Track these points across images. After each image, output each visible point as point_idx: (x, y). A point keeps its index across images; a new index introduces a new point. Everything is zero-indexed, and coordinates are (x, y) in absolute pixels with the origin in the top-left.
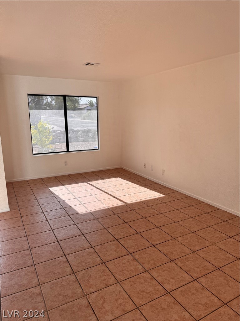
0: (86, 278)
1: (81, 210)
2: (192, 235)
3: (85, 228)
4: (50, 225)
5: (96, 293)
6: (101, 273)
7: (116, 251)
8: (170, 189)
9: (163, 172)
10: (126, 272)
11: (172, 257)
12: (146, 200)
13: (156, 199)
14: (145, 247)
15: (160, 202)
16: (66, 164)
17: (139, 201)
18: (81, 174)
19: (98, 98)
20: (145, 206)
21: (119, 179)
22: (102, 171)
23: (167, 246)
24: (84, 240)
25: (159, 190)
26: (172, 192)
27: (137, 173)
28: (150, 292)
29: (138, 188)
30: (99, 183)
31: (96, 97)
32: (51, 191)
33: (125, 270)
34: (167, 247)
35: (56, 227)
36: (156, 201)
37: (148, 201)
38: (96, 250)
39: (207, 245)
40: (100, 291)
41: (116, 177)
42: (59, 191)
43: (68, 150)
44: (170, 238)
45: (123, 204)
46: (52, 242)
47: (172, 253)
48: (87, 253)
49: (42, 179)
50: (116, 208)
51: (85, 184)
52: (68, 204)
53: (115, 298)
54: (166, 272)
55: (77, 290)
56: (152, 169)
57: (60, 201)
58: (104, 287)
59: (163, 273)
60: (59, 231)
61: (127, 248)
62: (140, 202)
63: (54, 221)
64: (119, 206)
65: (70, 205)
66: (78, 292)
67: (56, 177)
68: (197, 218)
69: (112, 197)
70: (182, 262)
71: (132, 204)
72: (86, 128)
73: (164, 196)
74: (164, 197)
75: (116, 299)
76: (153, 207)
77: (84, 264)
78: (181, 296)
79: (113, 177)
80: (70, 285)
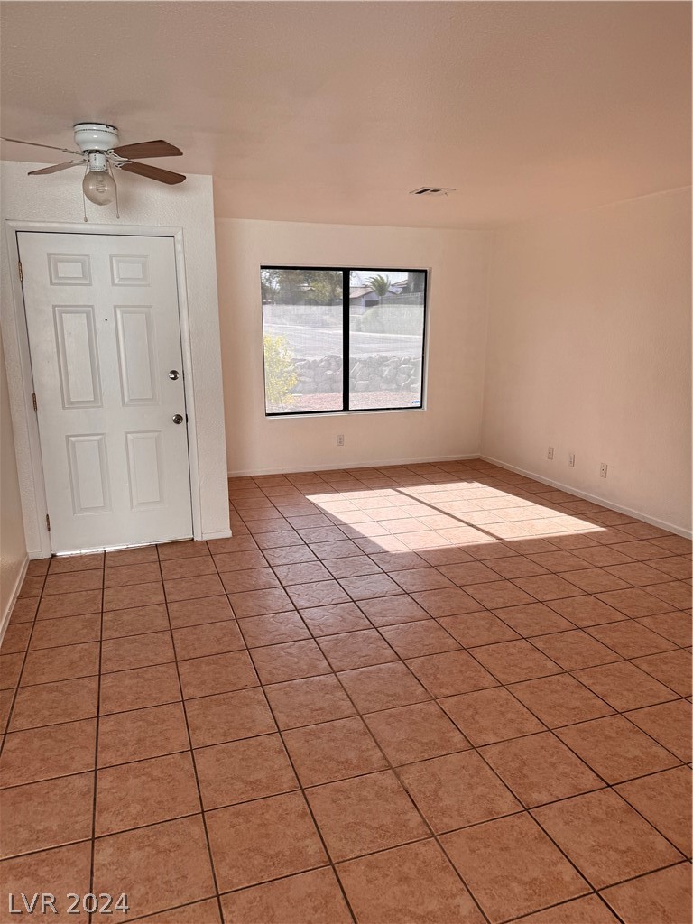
0: (430, 672)
1: (393, 545)
3: (407, 580)
4: (329, 570)
5: (456, 698)
6: (462, 666)
7: (488, 630)
8: (620, 515)
9: (604, 470)
10: (517, 669)
11: (626, 653)
12: (556, 537)
13: (584, 535)
14: (559, 630)
15: (594, 544)
16: (341, 441)
17: (535, 537)
18: (377, 469)
19: (431, 271)
20: (554, 548)
21: (476, 484)
22: (430, 464)
23: (615, 631)
24: (410, 604)
25: (589, 515)
26: (626, 521)
27: (525, 473)
28: (577, 707)
29: (530, 509)
30: (424, 491)
31: (425, 271)
32: (313, 503)
33: (516, 666)
34: (613, 634)
35: (343, 575)
36: (581, 541)
37: (561, 539)
38: (443, 625)
40: (464, 696)
41: (470, 479)
42: (335, 504)
43: (346, 408)
44: (620, 617)
45: (496, 541)
46: (340, 601)
47: (626, 646)
48: (424, 627)
49: (285, 476)
50: (478, 548)
51: (390, 491)
52: (358, 532)
54: (612, 678)
55: (414, 688)
56: (572, 463)
57: (338, 525)
58: (471, 689)
59: (605, 678)
60: (351, 583)
61: (516, 627)
62: (539, 540)
63: (336, 563)
64: (486, 545)
65: (364, 533)
66: (417, 693)
67: (316, 474)
69: (464, 525)
70: (650, 664)
71: (519, 543)
72: (373, 355)
73: (603, 529)
74: (603, 531)
75: (500, 711)
76: (576, 552)
77: (419, 646)
78: (649, 722)
79: (461, 480)
80: (398, 680)
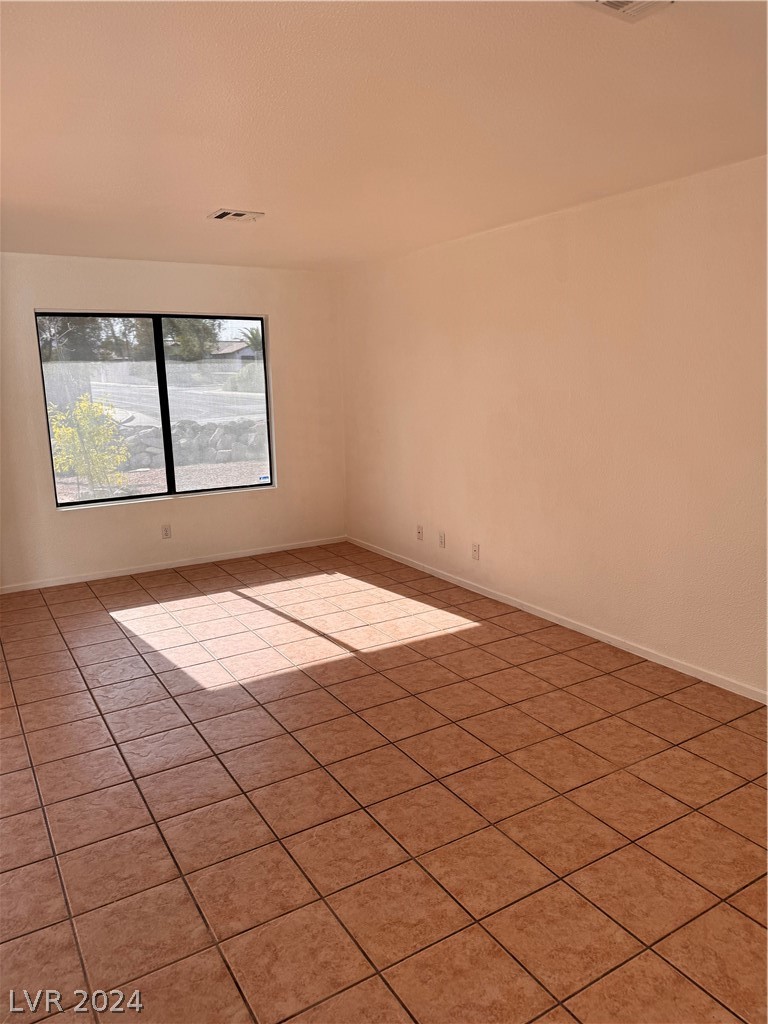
0: (220, 891)
1: (212, 677)
2: (558, 742)
3: (222, 734)
4: (112, 729)
5: (250, 935)
6: (269, 871)
7: (317, 801)
8: (496, 603)
9: (476, 550)
10: (346, 863)
11: (492, 814)
12: (422, 641)
13: (454, 635)
14: (411, 787)
15: (465, 645)
16: (167, 533)
17: (397, 644)
18: (217, 565)
19: (267, 320)
20: (418, 657)
21: (339, 576)
22: (287, 552)
23: (480, 779)
24: (217, 771)
25: (463, 607)
26: (503, 611)
27: (395, 557)
28: (420, 921)
29: (396, 604)
30: (273, 592)
31: (261, 319)
32: (116, 622)
33: (345, 858)
34: (477, 784)
35: (129, 736)
36: (449, 643)
37: (427, 643)
38: (256, 803)
39: (602, 772)
40: (263, 928)
41: (330, 571)
42: (141, 620)
43: (172, 489)
44: (488, 754)
45: (349, 654)
46: (115, 780)
47: (492, 801)
48: (227, 811)
49: (88, 585)
50: (326, 667)
51: (229, 595)
52: (169, 662)
53: (309, 946)
54: (471, 858)
55: (190, 927)
56: (443, 543)
57: (143, 653)
58: (276, 913)
59: (463, 862)
60: (139, 747)
61: (354, 790)
62: (400, 648)
63: (124, 716)
64: (336, 662)
65: (176, 663)
66: (194, 935)
67: (133, 578)
68: (576, 690)
69: (312, 634)
70: (521, 827)
71: (377, 655)
72: (236, 419)
73: (477, 624)
74: (476, 628)
75: (311, 949)
76: (442, 660)
77: (213, 846)
78: (516, 931)
79: (320, 571)
80: (169, 915)
